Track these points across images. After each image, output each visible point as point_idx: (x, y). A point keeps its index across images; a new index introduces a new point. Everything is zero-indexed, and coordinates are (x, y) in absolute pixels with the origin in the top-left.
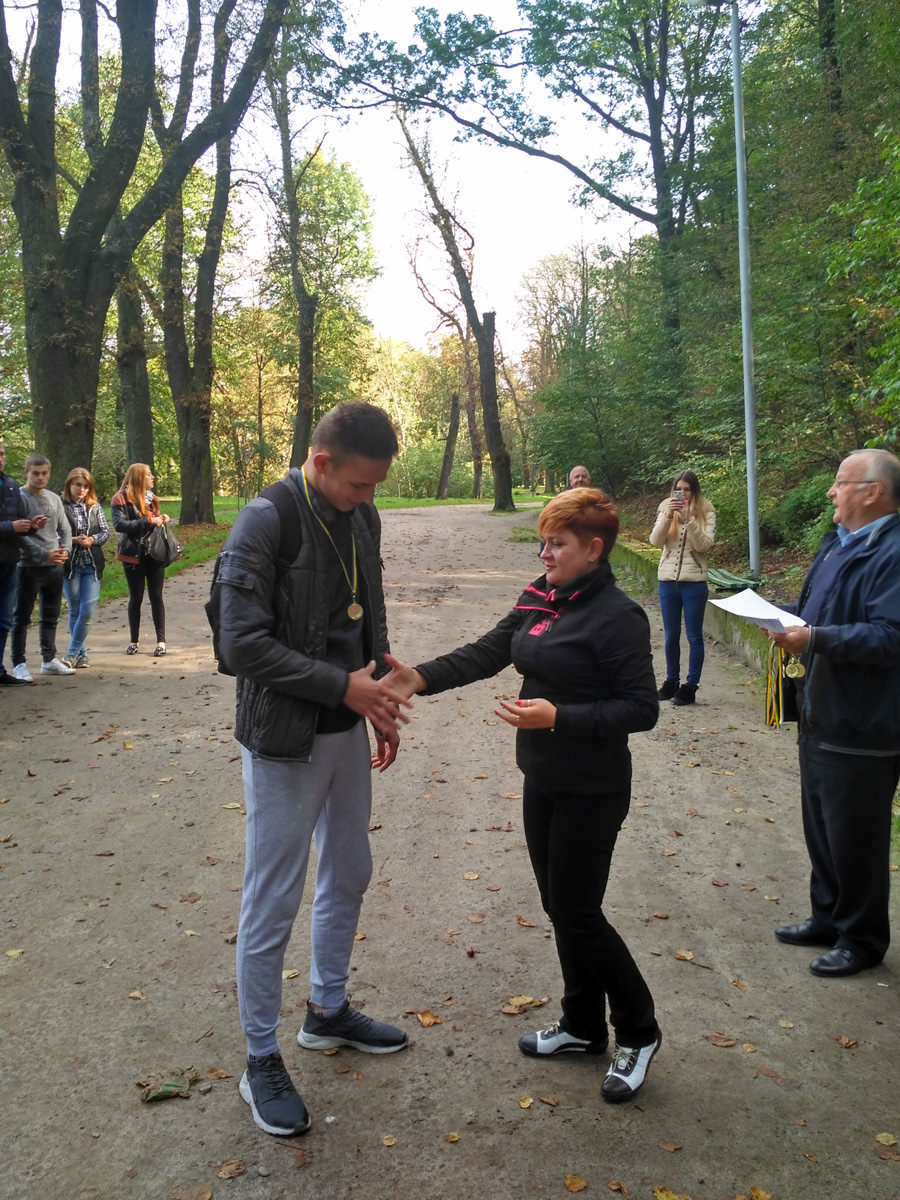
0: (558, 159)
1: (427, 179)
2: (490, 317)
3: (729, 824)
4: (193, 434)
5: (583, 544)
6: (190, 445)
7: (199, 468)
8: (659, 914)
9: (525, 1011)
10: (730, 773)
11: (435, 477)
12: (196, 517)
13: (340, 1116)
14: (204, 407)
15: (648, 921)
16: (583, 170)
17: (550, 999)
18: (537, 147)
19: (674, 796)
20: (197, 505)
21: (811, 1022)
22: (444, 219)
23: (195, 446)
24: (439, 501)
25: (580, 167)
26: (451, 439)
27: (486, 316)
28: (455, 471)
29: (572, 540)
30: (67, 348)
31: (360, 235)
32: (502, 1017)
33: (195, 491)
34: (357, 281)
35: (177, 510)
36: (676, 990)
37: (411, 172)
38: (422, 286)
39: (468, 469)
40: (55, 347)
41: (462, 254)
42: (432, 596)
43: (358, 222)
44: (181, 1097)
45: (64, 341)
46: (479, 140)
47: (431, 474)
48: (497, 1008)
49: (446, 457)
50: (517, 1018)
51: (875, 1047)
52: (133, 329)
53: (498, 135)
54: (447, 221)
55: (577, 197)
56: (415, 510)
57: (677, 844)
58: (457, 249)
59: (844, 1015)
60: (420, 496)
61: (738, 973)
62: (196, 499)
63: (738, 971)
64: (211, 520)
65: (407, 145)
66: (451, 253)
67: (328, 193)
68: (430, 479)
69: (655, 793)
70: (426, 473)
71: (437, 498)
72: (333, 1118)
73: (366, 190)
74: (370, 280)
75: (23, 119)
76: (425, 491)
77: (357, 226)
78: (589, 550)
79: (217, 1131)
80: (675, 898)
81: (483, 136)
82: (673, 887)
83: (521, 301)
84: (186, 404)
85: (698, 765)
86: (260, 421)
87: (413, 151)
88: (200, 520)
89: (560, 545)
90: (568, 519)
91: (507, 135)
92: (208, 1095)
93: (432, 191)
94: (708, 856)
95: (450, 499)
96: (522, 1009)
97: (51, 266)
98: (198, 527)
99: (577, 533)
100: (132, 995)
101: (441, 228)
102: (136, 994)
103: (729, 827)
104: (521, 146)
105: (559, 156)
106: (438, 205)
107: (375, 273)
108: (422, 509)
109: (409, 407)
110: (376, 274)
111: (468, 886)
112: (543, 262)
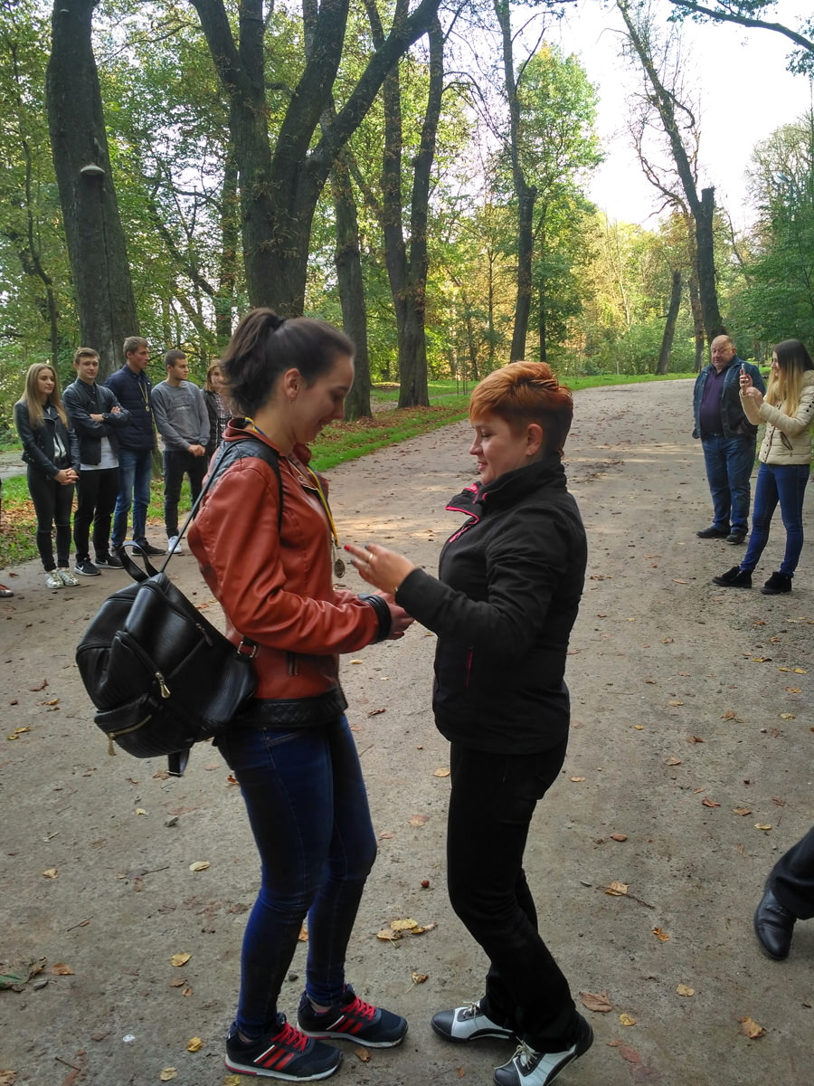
0: (776, 27)
1: (647, 62)
2: (709, 193)
3: (765, 732)
4: (409, 325)
5: (517, 434)
6: (407, 335)
7: (415, 356)
8: (616, 834)
9: (402, 937)
10: (801, 671)
11: (657, 354)
12: (412, 401)
13: (141, 1036)
14: (418, 299)
15: (600, 842)
16: (805, 36)
17: (436, 927)
18: (754, 18)
19: (720, 696)
20: (413, 391)
21: (721, 993)
22: (664, 101)
23: (411, 336)
24: (658, 377)
25: (801, 33)
26: (672, 316)
27: (705, 192)
28: (675, 347)
29: (501, 428)
30: (277, 253)
31: (583, 124)
32: (374, 942)
33: (411, 377)
34: (581, 169)
35: (396, 395)
36: (581, 932)
37: (633, 57)
38: (646, 169)
39: (691, 344)
40: (266, 251)
41: (683, 133)
42: (591, 471)
43: (581, 112)
44: (14, 990)
45: (273, 246)
46: (695, 18)
47: (653, 351)
48: (373, 931)
49: (666, 333)
50: (388, 945)
51: (783, 1038)
52: (349, 232)
53: (713, 10)
54: (666, 100)
55: (795, 64)
56: (629, 386)
57: (690, 751)
58: (676, 129)
59: (767, 989)
60: (641, 372)
61: (668, 919)
62: (412, 384)
63: (669, 916)
64: (426, 403)
65: (628, 32)
66: (669, 133)
67: (551, 87)
68: (651, 356)
69: (700, 691)
70: (648, 350)
71: (656, 374)
72: (133, 1038)
73: (590, 79)
74: (592, 168)
75: (233, 45)
76: (647, 367)
77: (581, 116)
78: (525, 440)
79: (19, 1034)
80: (648, 817)
81: (698, 13)
82: (654, 804)
83: (752, 175)
84: (403, 298)
85: (769, 660)
86: (491, 309)
87: (633, 36)
88: (416, 403)
89: (488, 435)
90: (495, 401)
91: (723, 8)
92: (39, 992)
93: (653, 74)
94: (718, 769)
95: (670, 375)
96: (398, 935)
97: (261, 178)
98: (413, 409)
99: (507, 420)
100: (46, 873)
101: (661, 109)
102: (51, 872)
103: (763, 735)
104: (738, 19)
105: (777, 24)
106: (658, 87)
107: (597, 160)
108: (637, 385)
109: (634, 288)
110: (599, 160)
111: (432, 783)
112: (775, 134)
